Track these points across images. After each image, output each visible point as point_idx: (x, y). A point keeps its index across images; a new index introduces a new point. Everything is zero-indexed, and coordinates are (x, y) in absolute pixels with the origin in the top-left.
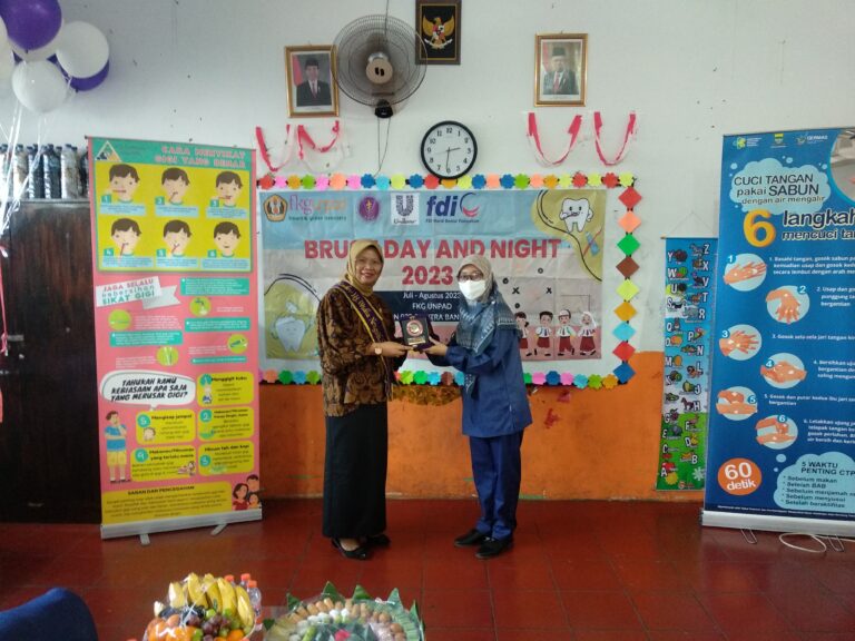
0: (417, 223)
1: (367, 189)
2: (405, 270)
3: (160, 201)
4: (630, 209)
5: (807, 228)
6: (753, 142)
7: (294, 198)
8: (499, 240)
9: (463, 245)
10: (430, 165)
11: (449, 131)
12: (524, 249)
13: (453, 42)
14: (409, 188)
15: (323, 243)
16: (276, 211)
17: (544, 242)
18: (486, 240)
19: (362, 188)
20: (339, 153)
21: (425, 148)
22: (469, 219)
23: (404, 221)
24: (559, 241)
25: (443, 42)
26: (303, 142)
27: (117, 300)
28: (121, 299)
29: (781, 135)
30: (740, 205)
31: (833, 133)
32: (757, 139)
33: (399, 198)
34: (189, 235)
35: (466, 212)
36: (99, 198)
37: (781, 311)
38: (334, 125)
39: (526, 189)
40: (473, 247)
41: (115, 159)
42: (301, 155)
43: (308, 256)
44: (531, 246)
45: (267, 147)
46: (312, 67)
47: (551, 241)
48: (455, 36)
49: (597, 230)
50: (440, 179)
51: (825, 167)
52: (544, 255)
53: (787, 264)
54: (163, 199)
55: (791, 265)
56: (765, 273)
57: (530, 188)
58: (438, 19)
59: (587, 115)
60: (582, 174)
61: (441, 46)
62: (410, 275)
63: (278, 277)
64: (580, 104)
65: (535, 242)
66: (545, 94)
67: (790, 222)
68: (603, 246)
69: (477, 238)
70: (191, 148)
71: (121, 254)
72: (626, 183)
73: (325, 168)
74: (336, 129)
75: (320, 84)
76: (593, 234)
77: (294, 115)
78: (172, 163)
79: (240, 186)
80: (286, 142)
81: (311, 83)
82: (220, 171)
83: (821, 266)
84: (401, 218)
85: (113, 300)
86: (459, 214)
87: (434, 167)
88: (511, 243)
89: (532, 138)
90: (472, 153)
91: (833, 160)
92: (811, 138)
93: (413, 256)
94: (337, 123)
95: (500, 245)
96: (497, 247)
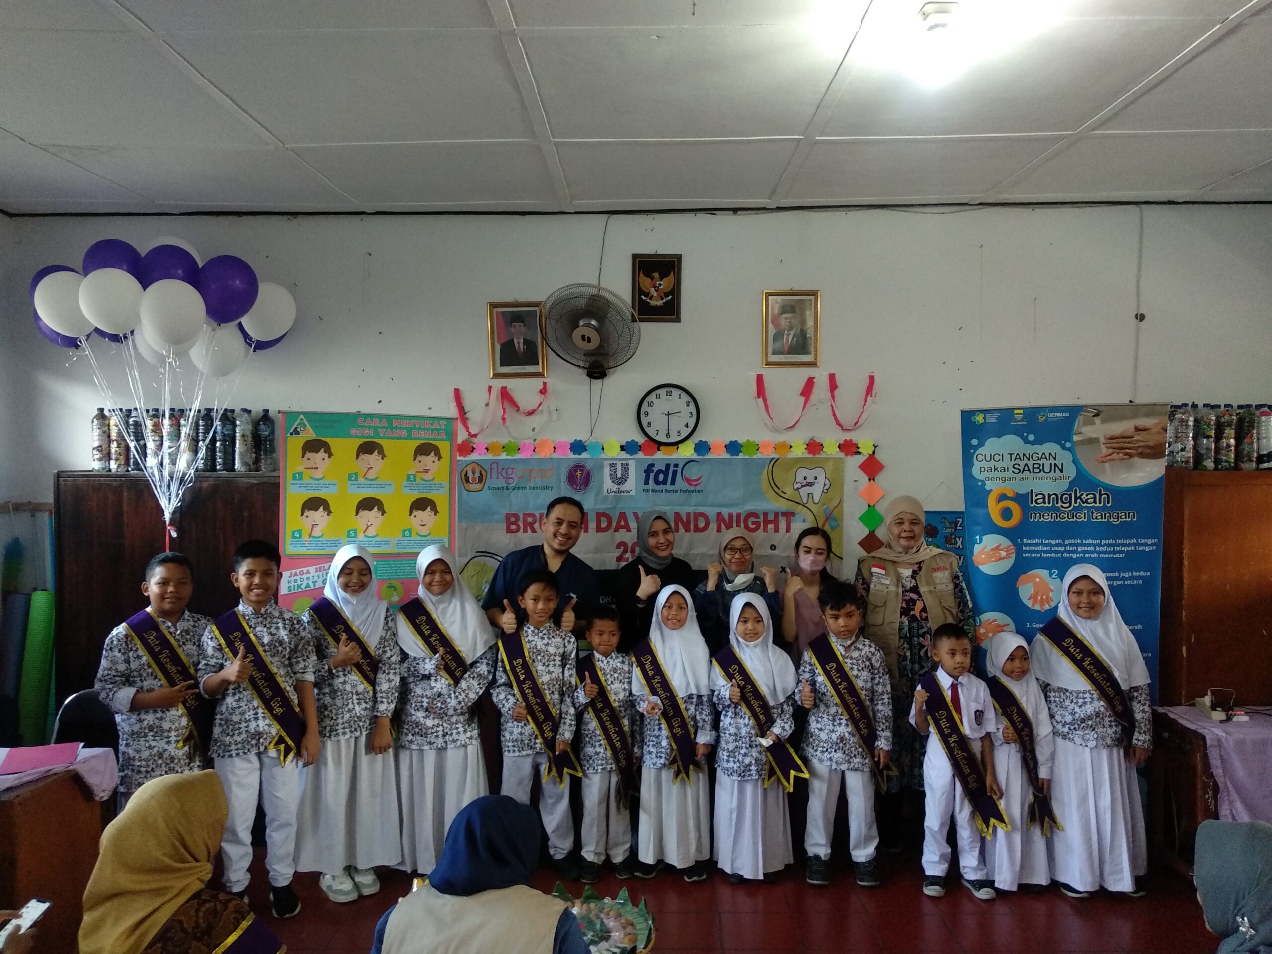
0: (633, 493)
1: (577, 456)
2: (618, 546)
3: (353, 477)
4: (872, 479)
5: (1054, 509)
6: (992, 419)
7: (495, 466)
8: (725, 512)
9: (684, 518)
10: (647, 430)
11: (669, 394)
12: (753, 523)
13: (673, 299)
14: (624, 455)
15: (526, 515)
16: (474, 479)
17: (776, 515)
18: (711, 512)
19: (571, 455)
20: (545, 416)
21: (642, 412)
22: (692, 488)
23: (619, 492)
24: (793, 514)
25: (662, 299)
26: (507, 405)
27: (303, 587)
28: (308, 586)
29: (1021, 412)
30: (983, 481)
31: (1074, 411)
32: (997, 415)
33: (612, 465)
34: (383, 513)
35: (688, 481)
36: (289, 476)
37: (1034, 597)
38: (541, 386)
39: (755, 456)
40: (696, 520)
41: (309, 434)
42: (504, 419)
43: (509, 531)
44: (761, 520)
45: (466, 410)
46: (517, 324)
47: (783, 514)
48: (675, 292)
49: (835, 503)
50: (659, 445)
51: (1068, 445)
52: (776, 530)
53: (1036, 547)
54: (356, 474)
55: (1040, 548)
56: (1014, 556)
57: (759, 455)
58: (656, 275)
59: (821, 376)
60: (818, 440)
61: (660, 303)
62: (625, 551)
63: (475, 554)
64: (813, 364)
65: (766, 514)
66: (774, 353)
67: (1036, 502)
68: (842, 520)
69: (701, 509)
70: (389, 420)
71: (310, 536)
72: (866, 450)
73: (531, 434)
74: (543, 391)
75: (526, 342)
76: (831, 508)
77: (497, 375)
78: (368, 436)
79: (440, 458)
80: (487, 405)
81: (516, 341)
82: (418, 443)
83: (1071, 548)
84: (615, 488)
85: (299, 587)
86: (680, 483)
87: (651, 432)
88: (739, 515)
89: (761, 401)
90: (695, 417)
91: (1076, 438)
92: (1052, 415)
93: (629, 530)
94: (545, 383)
95: (727, 518)
96: (724, 520)
